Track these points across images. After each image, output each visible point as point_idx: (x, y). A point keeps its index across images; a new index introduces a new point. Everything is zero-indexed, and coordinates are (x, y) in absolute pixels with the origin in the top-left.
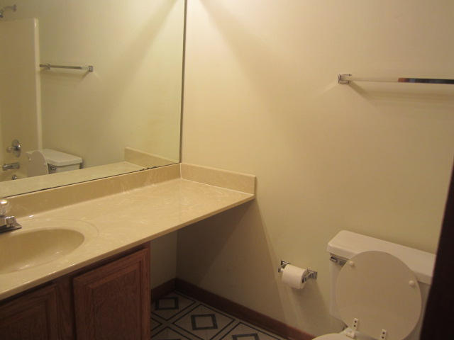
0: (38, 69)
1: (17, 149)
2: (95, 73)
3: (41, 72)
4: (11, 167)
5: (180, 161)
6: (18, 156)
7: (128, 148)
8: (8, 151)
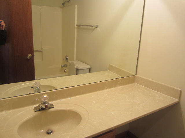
0: (76, 26)
1: (67, 59)
2: (98, 28)
3: (77, 28)
4: (64, 66)
5: (136, 75)
6: (67, 62)
7: (110, 64)
8: (63, 60)
